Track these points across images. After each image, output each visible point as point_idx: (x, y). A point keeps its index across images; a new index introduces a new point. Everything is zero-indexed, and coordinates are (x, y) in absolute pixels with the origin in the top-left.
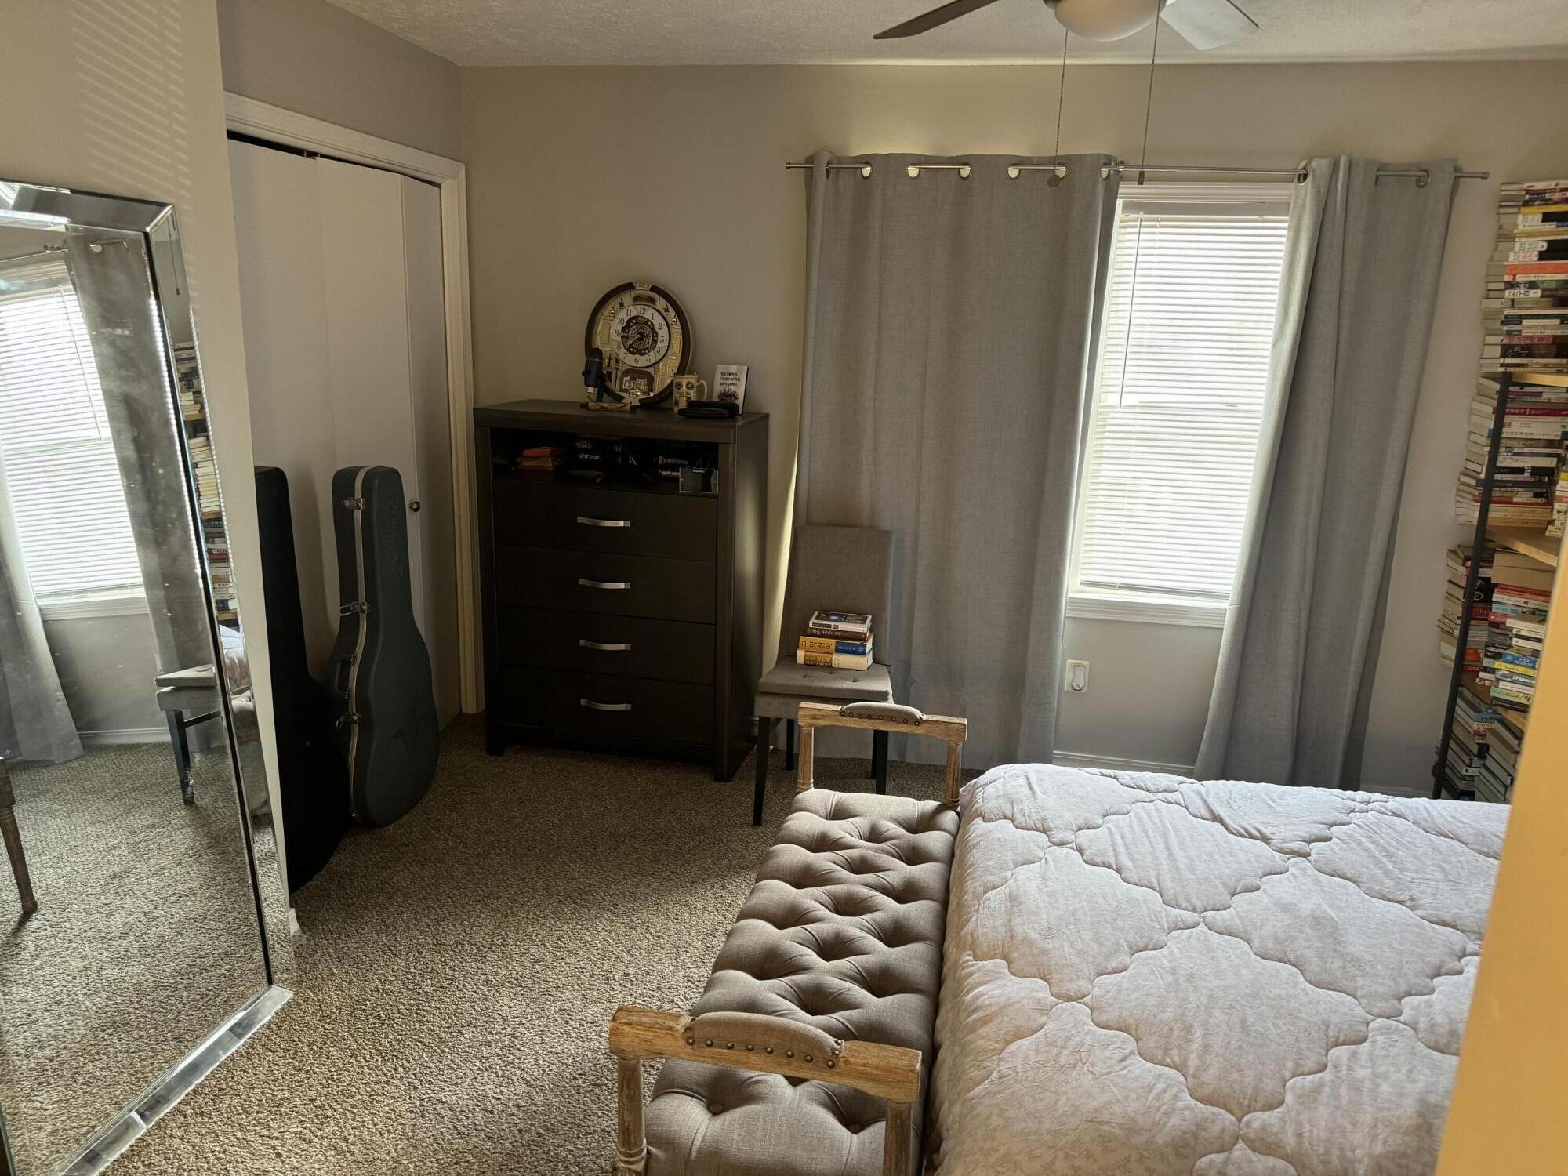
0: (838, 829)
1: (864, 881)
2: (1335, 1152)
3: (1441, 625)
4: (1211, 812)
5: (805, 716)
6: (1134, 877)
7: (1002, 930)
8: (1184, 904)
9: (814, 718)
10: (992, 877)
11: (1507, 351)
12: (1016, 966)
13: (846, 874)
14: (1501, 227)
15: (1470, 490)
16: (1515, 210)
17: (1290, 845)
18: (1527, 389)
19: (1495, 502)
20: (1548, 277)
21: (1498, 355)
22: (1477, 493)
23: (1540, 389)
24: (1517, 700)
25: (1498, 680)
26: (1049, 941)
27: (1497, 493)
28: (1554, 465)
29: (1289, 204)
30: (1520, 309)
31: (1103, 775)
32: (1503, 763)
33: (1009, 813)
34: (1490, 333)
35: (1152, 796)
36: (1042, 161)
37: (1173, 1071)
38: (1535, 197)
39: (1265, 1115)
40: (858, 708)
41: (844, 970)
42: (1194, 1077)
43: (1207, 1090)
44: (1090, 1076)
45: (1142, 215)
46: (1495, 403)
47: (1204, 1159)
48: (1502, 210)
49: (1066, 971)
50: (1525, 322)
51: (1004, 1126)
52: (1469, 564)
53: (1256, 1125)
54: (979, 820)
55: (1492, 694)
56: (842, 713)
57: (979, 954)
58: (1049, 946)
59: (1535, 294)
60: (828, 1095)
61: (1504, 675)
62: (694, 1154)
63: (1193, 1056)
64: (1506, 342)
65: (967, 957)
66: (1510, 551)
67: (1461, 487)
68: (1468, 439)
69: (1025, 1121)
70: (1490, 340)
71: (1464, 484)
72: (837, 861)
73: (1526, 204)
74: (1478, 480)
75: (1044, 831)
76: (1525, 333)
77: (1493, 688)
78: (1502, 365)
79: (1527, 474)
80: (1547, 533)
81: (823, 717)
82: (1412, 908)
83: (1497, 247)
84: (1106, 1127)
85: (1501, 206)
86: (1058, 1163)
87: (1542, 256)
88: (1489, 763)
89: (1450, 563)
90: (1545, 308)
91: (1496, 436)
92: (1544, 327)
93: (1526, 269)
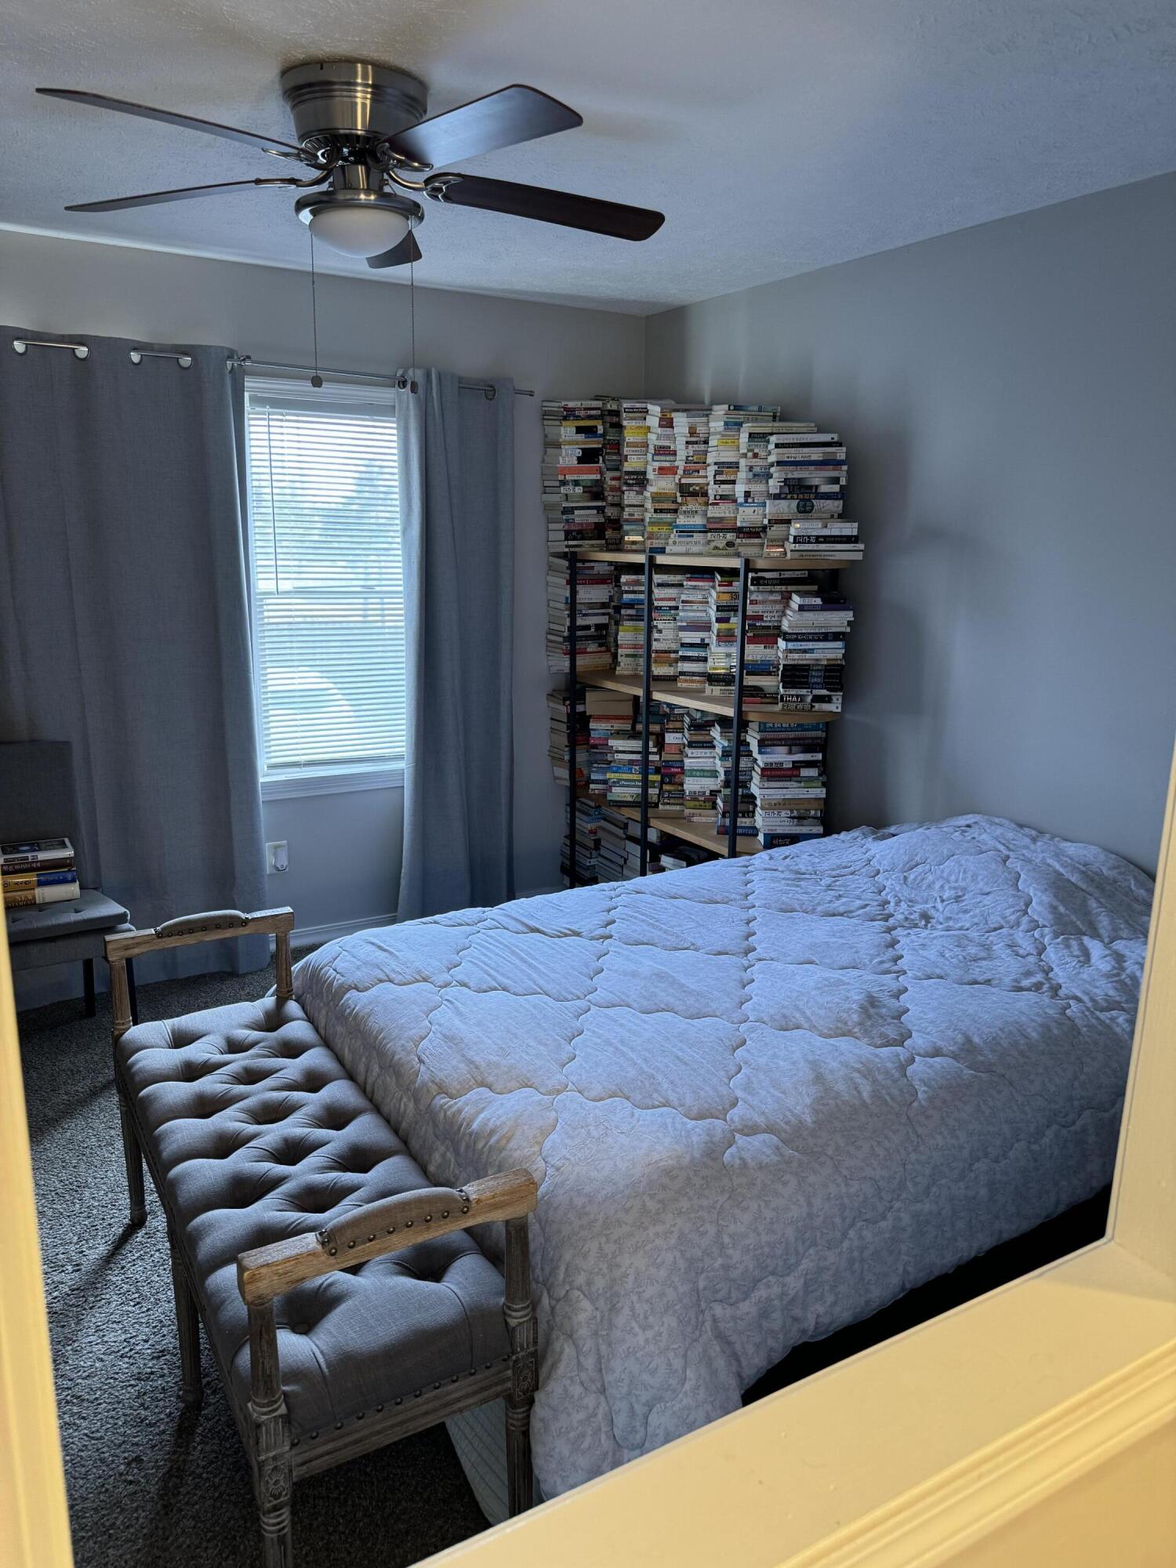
0: (195, 1052)
1: (268, 1087)
2: (788, 1114)
3: (552, 754)
4: (526, 926)
5: (115, 950)
6: (520, 990)
7: (462, 1066)
8: (570, 997)
9: (126, 949)
10: (414, 1031)
11: (568, 535)
12: (499, 1088)
13: (242, 1088)
14: (546, 436)
15: (560, 646)
16: (558, 423)
17: (597, 933)
18: (587, 565)
19: (579, 653)
20: (585, 477)
21: (563, 538)
22: (564, 647)
23: (592, 564)
24: (625, 799)
25: (611, 787)
26: (509, 1057)
27: (579, 645)
28: (607, 622)
29: (394, 406)
30: (572, 502)
31: (425, 923)
32: (617, 850)
33: (382, 976)
34: (549, 521)
35: (475, 928)
36: (163, 348)
37: (665, 1109)
38: (569, 414)
39: (735, 1110)
40: (176, 925)
41: (320, 1165)
42: (681, 1105)
43: (695, 1110)
44: (623, 1136)
45: (268, 409)
46: (568, 577)
47: (726, 1155)
48: (546, 422)
49: (541, 1073)
50: (576, 512)
51: (589, 1201)
52: (568, 703)
53: (736, 1119)
54: (353, 993)
55: (609, 798)
56: (159, 935)
57: (455, 1092)
58: (512, 1061)
59: (579, 490)
60: (397, 1264)
61: (614, 782)
62: (326, 1370)
63: (670, 1092)
64: (566, 528)
65: (441, 1100)
66: (595, 688)
67: (550, 644)
68: (548, 606)
69: (603, 1189)
70: (552, 526)
71: (552, 641)
72: (224, 1080)
73: (565, 418)
74: (564, 637)
75: (425, 980)
76: (577, 520)
77: (608, 794)
78: (567, 546)
79: (593, 630)
80: (617, 673)
81: (138, 944)
82: (696, 950)
83: (546, 453)
84: (662, 1164)
85: (544, 419)
86: (648, 1204)
87: (580, 460)
88: (603, 852)
89: (551, 705)
90: (586, 501)
91: (572, 603)
92: (587, 515)
93: (571, 470)
